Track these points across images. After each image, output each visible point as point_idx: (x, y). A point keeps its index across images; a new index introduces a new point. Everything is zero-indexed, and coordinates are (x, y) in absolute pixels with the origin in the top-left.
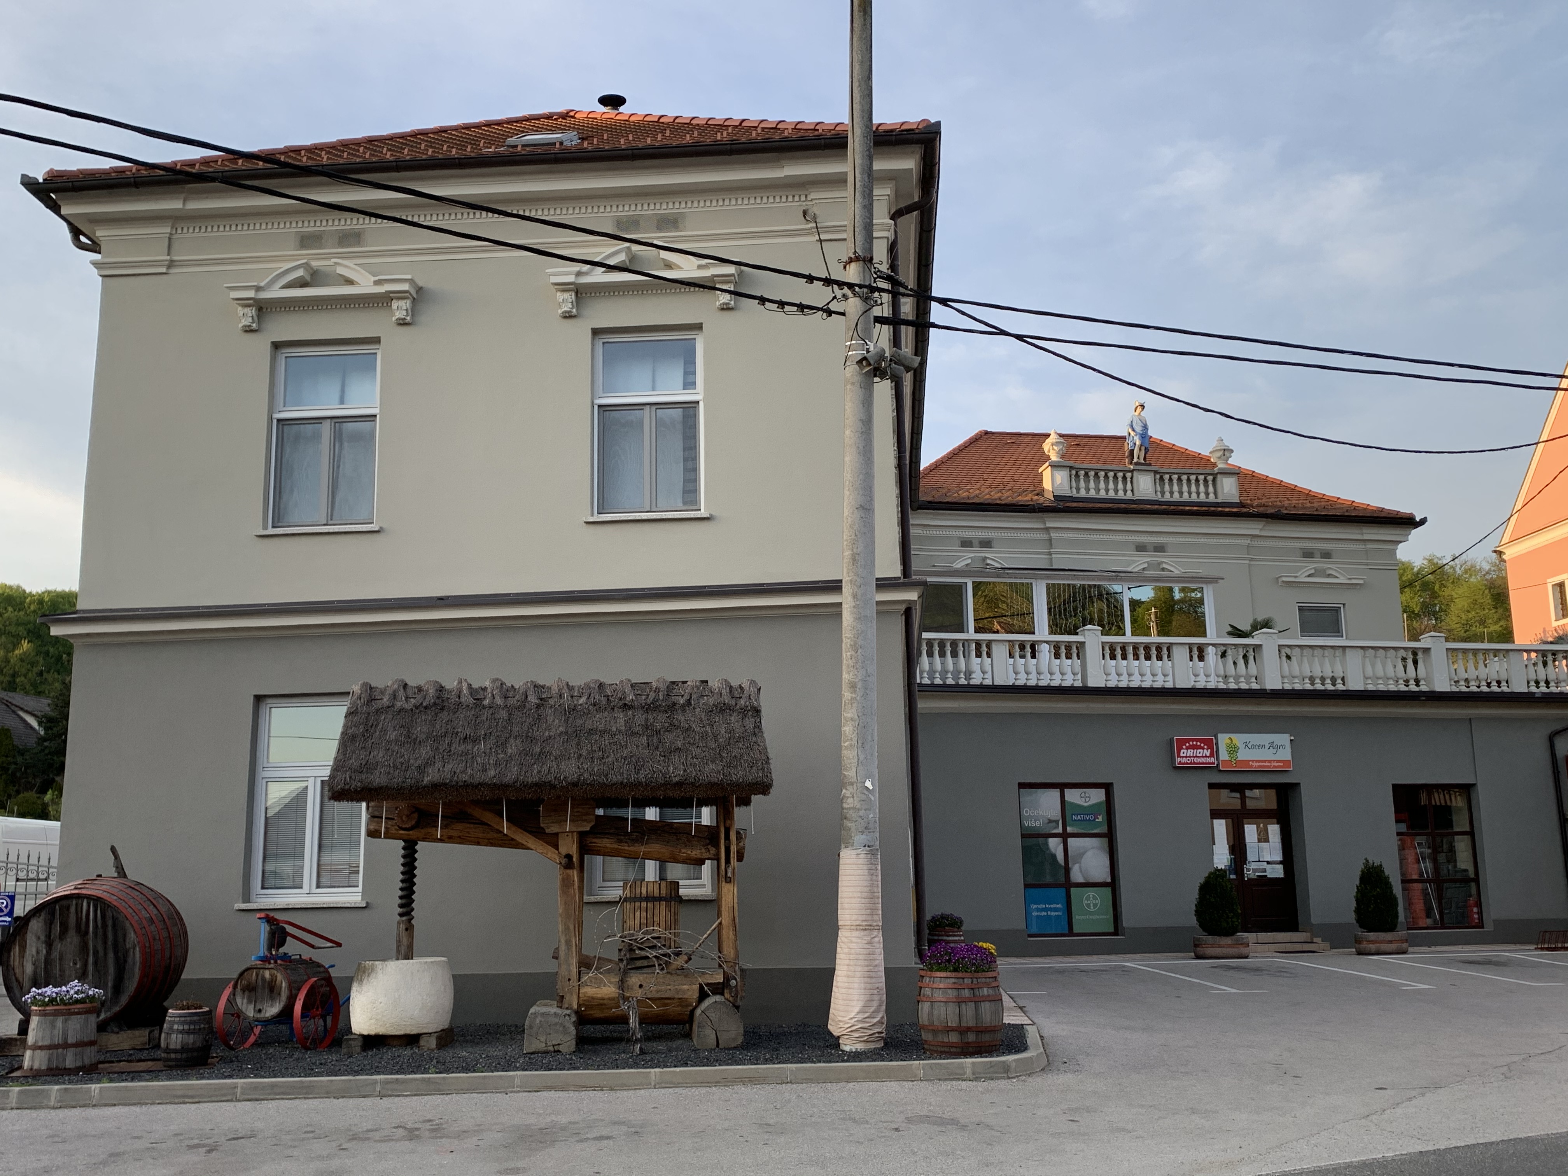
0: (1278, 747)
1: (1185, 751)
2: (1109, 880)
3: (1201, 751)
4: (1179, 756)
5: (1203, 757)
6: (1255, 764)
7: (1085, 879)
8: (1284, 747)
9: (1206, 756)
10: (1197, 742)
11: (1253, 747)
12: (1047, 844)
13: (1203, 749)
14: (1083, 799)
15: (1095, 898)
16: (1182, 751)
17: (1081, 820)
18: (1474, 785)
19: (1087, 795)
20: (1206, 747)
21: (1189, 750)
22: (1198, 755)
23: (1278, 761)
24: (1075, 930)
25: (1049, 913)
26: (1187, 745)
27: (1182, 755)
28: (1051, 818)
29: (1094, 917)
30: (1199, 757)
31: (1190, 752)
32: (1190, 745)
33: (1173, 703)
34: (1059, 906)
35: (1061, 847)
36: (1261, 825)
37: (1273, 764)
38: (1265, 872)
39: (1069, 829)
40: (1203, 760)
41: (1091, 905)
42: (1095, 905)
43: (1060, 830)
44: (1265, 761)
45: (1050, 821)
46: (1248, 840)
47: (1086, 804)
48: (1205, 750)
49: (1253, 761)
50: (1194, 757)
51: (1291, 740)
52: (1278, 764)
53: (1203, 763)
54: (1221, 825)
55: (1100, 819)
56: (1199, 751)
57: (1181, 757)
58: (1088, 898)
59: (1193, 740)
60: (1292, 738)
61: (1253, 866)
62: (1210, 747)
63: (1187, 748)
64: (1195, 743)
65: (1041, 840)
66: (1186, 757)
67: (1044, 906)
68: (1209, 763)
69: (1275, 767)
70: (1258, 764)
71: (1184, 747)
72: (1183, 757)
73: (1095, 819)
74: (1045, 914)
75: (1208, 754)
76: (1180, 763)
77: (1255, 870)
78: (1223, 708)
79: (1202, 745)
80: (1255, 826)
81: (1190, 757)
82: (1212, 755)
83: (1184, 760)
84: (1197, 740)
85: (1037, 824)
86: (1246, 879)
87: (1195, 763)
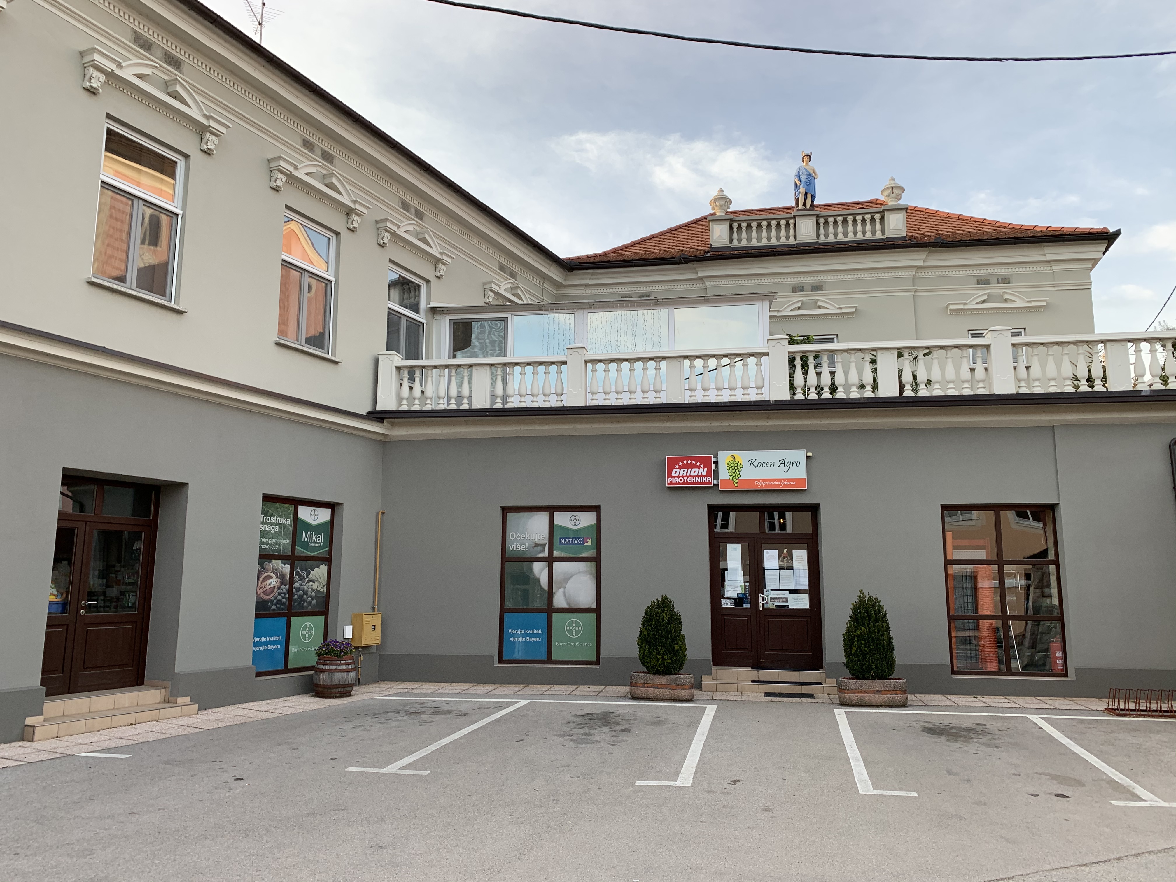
0: (791, 464)
1: (678, 470)
2: (594, 606)
3: (697, 470)
4: (670, 476)
5: (698, 476)
6: (760, 483)
7: (568, 604)
8: (798, 464)
9: (702, 476)
10: (692, 461)
11: (761, 464)
12: (531, 569)
13: (699, 467)
14: (573, 523)
15: (577, 624)
16: (674, 471)
17: (569, 544)
18: (1058, 504)
19: (577, 518)
20: (702, 466)
21: (682, 470)
22: (692, 474)
23: (789, 480)
24: (554, 658)
25: (528, 639)
26: (681, 464)
27: (673, 474)
28: (537, 542)
29: (575, 645)
30: (693, 477)
31: (684, 472)
32: (683, 464)
33: (667, 421)
34: (539, 631)
35: (546, 571)
36: (785, 551)
37: (783, 483)
38: (787, 602)
39: (556, 553)
40: (698, 480)
41: (574, 631)
42: (577, 632)
43: (546, 554)
44: (773, 480)
45: (536, 545)
46: (767, 564)
47: (575, 528)
48: (701, 470)
49: (759, 480)
50: (688, 477)
51: (808, 457)
52: (789, 483)
53: (698, 483)
54: (735, 549)
55: (590, 542)
56: (693, 470)
57: (672, 477)
58: (570, 624)
59: (687, 459)
60: (810, 454)
61: (773, 595)
62: (707, 465)
63: (680, 468)
64: (689, 462)
65: (525, 564)
66: (678, 477)
67: (523, 632)
68: (705, 483)
69: (785, 486)
70: (765, 483)
71: (677, 466)
72: (675, 477)
73: (583, 544)
74: (524, 639)
75: (704, 474)
76: (671, 483)
77: (773, 600)
78: (726, 423)
79: (698, 464)
80: (775, 552)
81: (683, 477)
82: (708, 474)
83: (676, 480)
84: (692, 459)
85: (523, 548)
86: (761, 609)
87: (688, 483)
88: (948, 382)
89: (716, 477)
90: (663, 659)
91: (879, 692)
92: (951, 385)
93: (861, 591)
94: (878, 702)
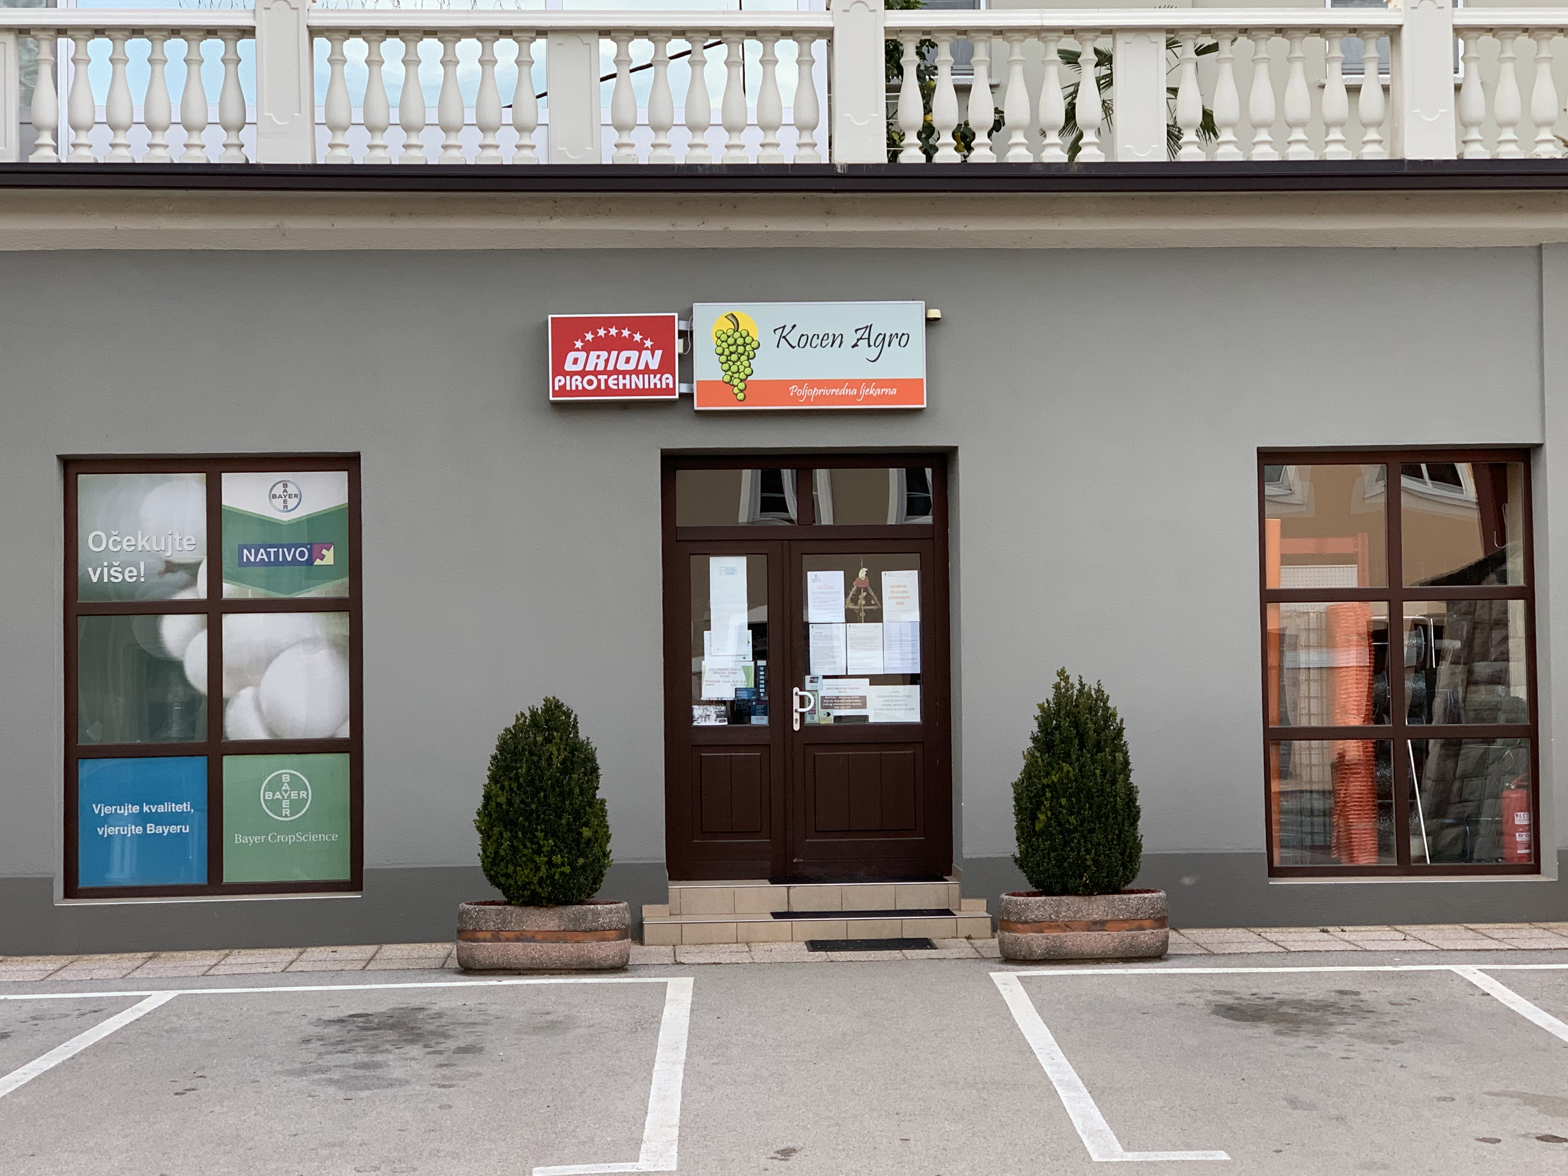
0: (885, 340)
1: (582, 355)
2: (345, 732)
3: (634, 354)
4: (559, 370)
5: (636, 372)
6: (805, 392)
7: (269, 729)
8: (903, 338)
9: (647, 370)
10: (620, 328)
11: (806, 340)
12: (156, 635)
13: (640, 348)
14: (279, 503)
15: (296, 783)
16: (571, 356)
17: (270, 563)
18: (1539, 446)
19: (292, 490)
20: (648, 343)
21: (593, 354)
22: (622, 366)
23: (880, 383)
24: (230, 876)
25: (151, 828)
26: (589, 337)
27: (569, 366)
28: (172, 559)
29: (290, 839)
30: (624, 373)
31: (597, 360)
32: (596, 338)
33: (553, 214)
34: (185, 807)
35: (202, 638)
36: (862, 573)
37: (864, 392)
38: (864, 706)
39: (229, 590)
40: (638, 382)
41: (285, 803)
42: (296, 805)
43: (200, 591)
44: (839, 384)
45: (171, 567)
46: (814, 613)
47: (286, 517)
48: (646, 354)
49: (800, 383)
50: (609, 374)
51: (930, 322)
52: (879, 392)
53: (637, 391)
54: (732, 571)
55: (329, 557)
56: (625, 354)
57: (565, 374)
58: (276, 784)
59: (607, 323)
60: (935, 313)
61: (827, 689)
62: (663, 343)
63: (588, 348)
64: (613, 331)
65: (136, 620)
66: (583, 373)
67: (136, 809)
68: (655, 391)
69: (869, 399)
70: (816, 392)
71: (579, 344)
72: (572, 374)
73: (310, 562)
74: (139, 830)
75: (654, 365)
76: (563, 391)
77: (829, 703)
78: (714, 225)
79: (638, 337)
80: (838, 577)
81: (595, 373)
82: (665, 367)
83: (577, 382)
84: (620, 323)
85: (129, 576)
86: (796, 727)
87: (608, 391)
88: (1290, 126)
89: (687, 376)
90: (550, 864)
91: (1099, 925)
92: (1298, 134)
93: (1061, 673)
94: (1098, 950)
